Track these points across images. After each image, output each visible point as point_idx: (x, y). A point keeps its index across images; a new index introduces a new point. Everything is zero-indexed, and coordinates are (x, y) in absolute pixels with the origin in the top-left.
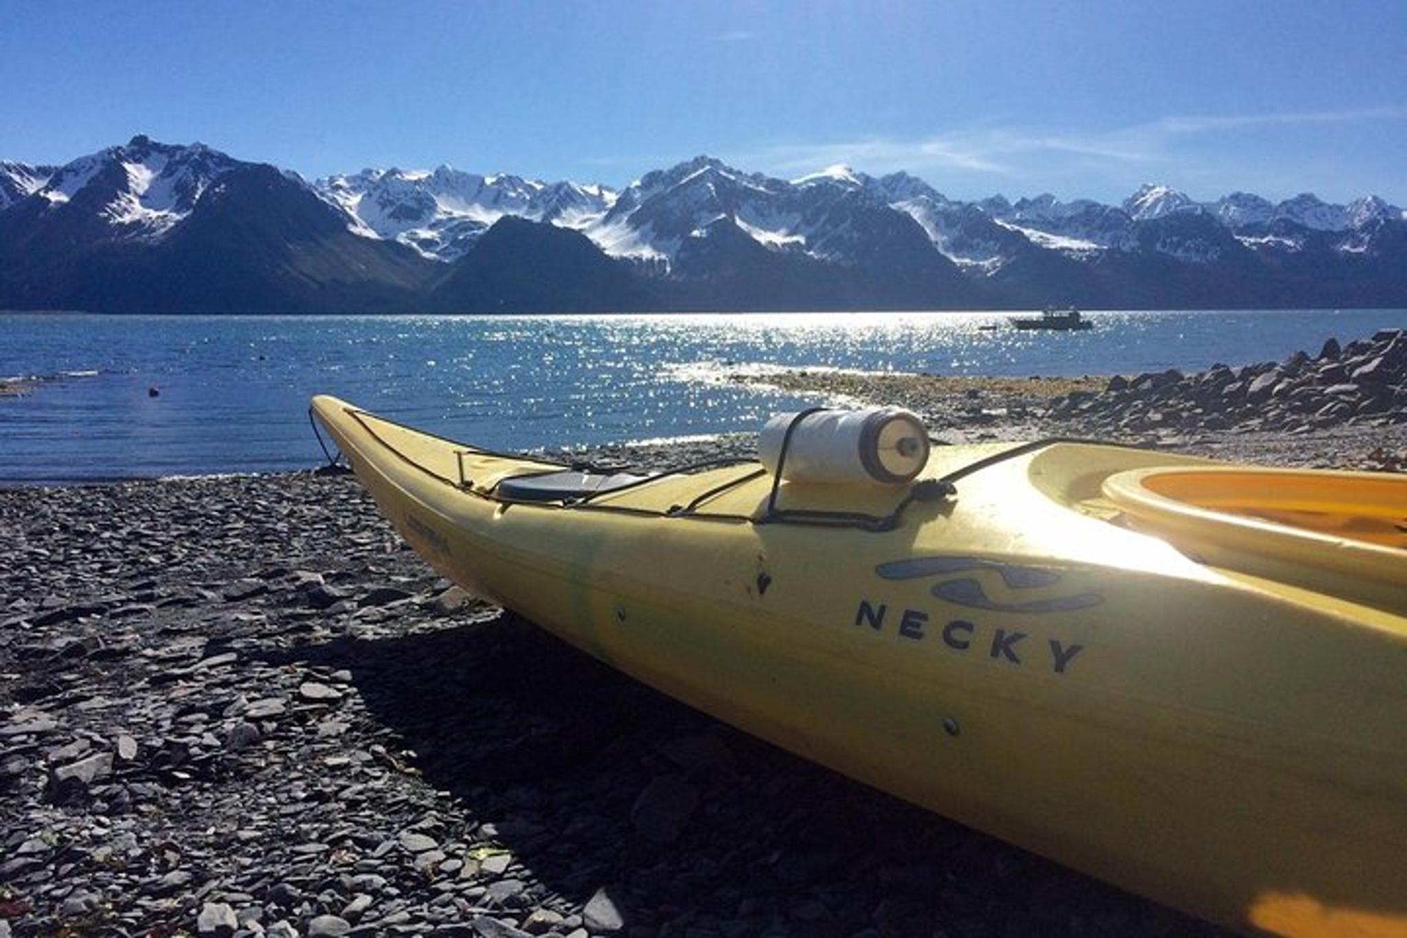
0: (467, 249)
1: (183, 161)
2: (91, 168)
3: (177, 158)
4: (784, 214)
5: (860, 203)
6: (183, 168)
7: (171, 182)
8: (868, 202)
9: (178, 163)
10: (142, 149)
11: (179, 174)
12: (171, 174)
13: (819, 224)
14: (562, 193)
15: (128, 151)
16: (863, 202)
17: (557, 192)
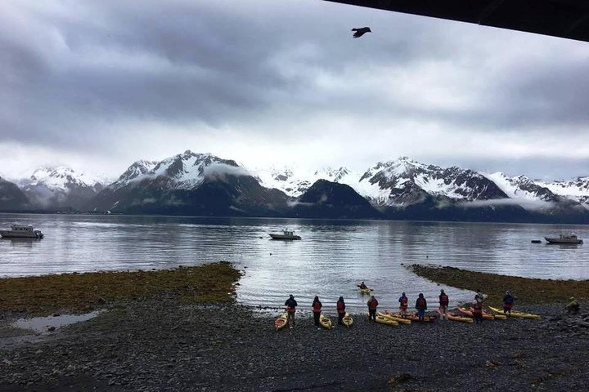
0: (304, 192)
1: (202, 160)
2: (170, 162)
3: (200, 158)
4: (436, 179)
5: (470, 175)
6: (202, 162)
7: (197, 167)
8: (474, 175)
9: (200, 160)
10: (189, 155)
11: (200, 164)
12: (198, 164)
13: (452, 183)
14: (342, 170)
15: (183, 155)
16: (472, 174)
17: (340, 170)
